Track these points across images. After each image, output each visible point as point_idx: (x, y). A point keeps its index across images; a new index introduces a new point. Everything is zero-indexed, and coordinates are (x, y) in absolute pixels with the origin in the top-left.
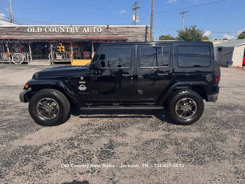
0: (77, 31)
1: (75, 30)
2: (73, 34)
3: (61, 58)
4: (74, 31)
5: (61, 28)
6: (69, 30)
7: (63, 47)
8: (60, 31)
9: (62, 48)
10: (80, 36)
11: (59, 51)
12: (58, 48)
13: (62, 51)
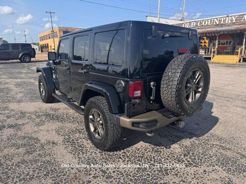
0: (234, 21)
1: (232, 20)
2: (228, 25)
3: (203, 54)
4: (229, 22)
5: (215, 20)
6: (225, 21)
7: (207, 41)
8: (213, 23)
9: (205, 42)
10: (236, 26)
11: (202, 46)
12: (202, 43)
13: (205, 45)
